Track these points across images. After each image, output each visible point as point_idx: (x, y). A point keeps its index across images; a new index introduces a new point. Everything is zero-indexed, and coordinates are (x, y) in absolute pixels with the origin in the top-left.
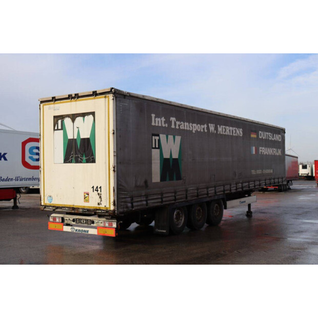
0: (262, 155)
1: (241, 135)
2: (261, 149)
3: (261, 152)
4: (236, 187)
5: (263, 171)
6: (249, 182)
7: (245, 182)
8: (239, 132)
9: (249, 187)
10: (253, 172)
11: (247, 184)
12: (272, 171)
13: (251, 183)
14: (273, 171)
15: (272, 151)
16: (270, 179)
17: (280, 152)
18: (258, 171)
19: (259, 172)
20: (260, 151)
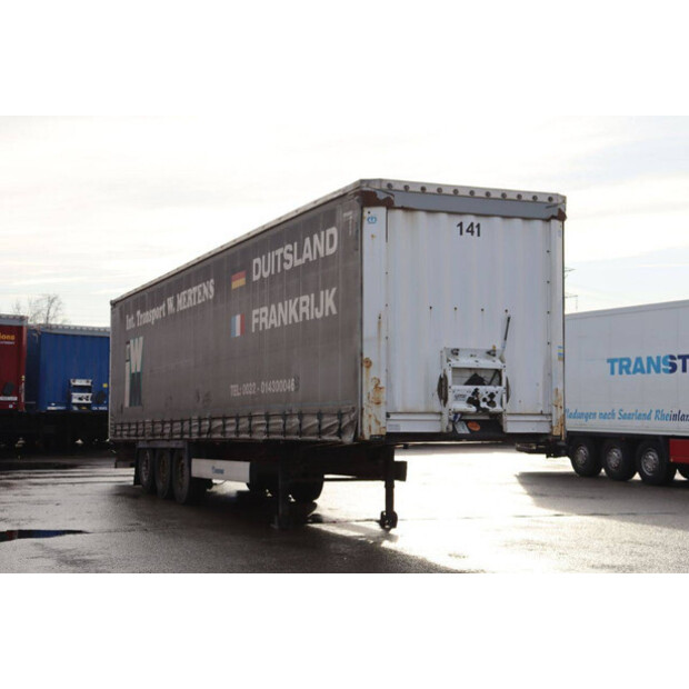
0: (261, 333)
1: (211, 297)
2: (257, 316)
3: (257, 325)
4: (200, 427)
5: (259, 385)
6: (224, 418)
7: (218, 418)
8: (208, 289)
9: (224, 433)
10: (235, 390)
11: (220, 423)
12: (292, 387)
13: (229, 421)
14: (297, 384)
15: (293, 311)
16: (285, 416)
17: (330, 302)
18: (246, 386)
19: (249, 389)
20: (255, 321)
